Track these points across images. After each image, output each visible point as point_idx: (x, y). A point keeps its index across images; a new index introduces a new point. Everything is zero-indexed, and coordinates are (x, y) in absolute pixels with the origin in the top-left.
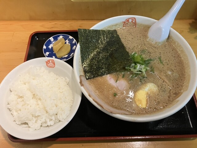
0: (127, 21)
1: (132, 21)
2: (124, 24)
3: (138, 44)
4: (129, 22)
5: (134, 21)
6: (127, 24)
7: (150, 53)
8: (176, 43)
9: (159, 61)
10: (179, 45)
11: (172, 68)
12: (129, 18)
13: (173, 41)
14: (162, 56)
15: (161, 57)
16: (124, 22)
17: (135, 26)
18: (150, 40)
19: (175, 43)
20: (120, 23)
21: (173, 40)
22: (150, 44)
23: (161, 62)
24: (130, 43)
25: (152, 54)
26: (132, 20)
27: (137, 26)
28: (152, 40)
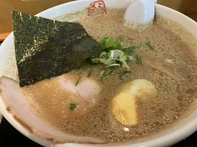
0: (92, 7)
1: (100, 6)
2: (88, 12)
3: (111, 31)
4: (95, 7)
5: (102, 6)
6: (93, 11)
7: (132, 39)
8: (169, 22)
9: (149, 48)
10: (174, 23)
11: (171, 55)
12: (94, 2)
13: (163, 22)
14: (151, 40)
15: (150, 42)
16: (89, 9)
17: (104, 14)
18: (128, 24)
19: (166, 23)
20: (83, 11)
21: (163, 19)
22: (130, 30)
23: (151, 48)
24: (99, 31)
25: (134, 41)
26: (99, 4)
27: (107, 13)
28: (131, 23)
